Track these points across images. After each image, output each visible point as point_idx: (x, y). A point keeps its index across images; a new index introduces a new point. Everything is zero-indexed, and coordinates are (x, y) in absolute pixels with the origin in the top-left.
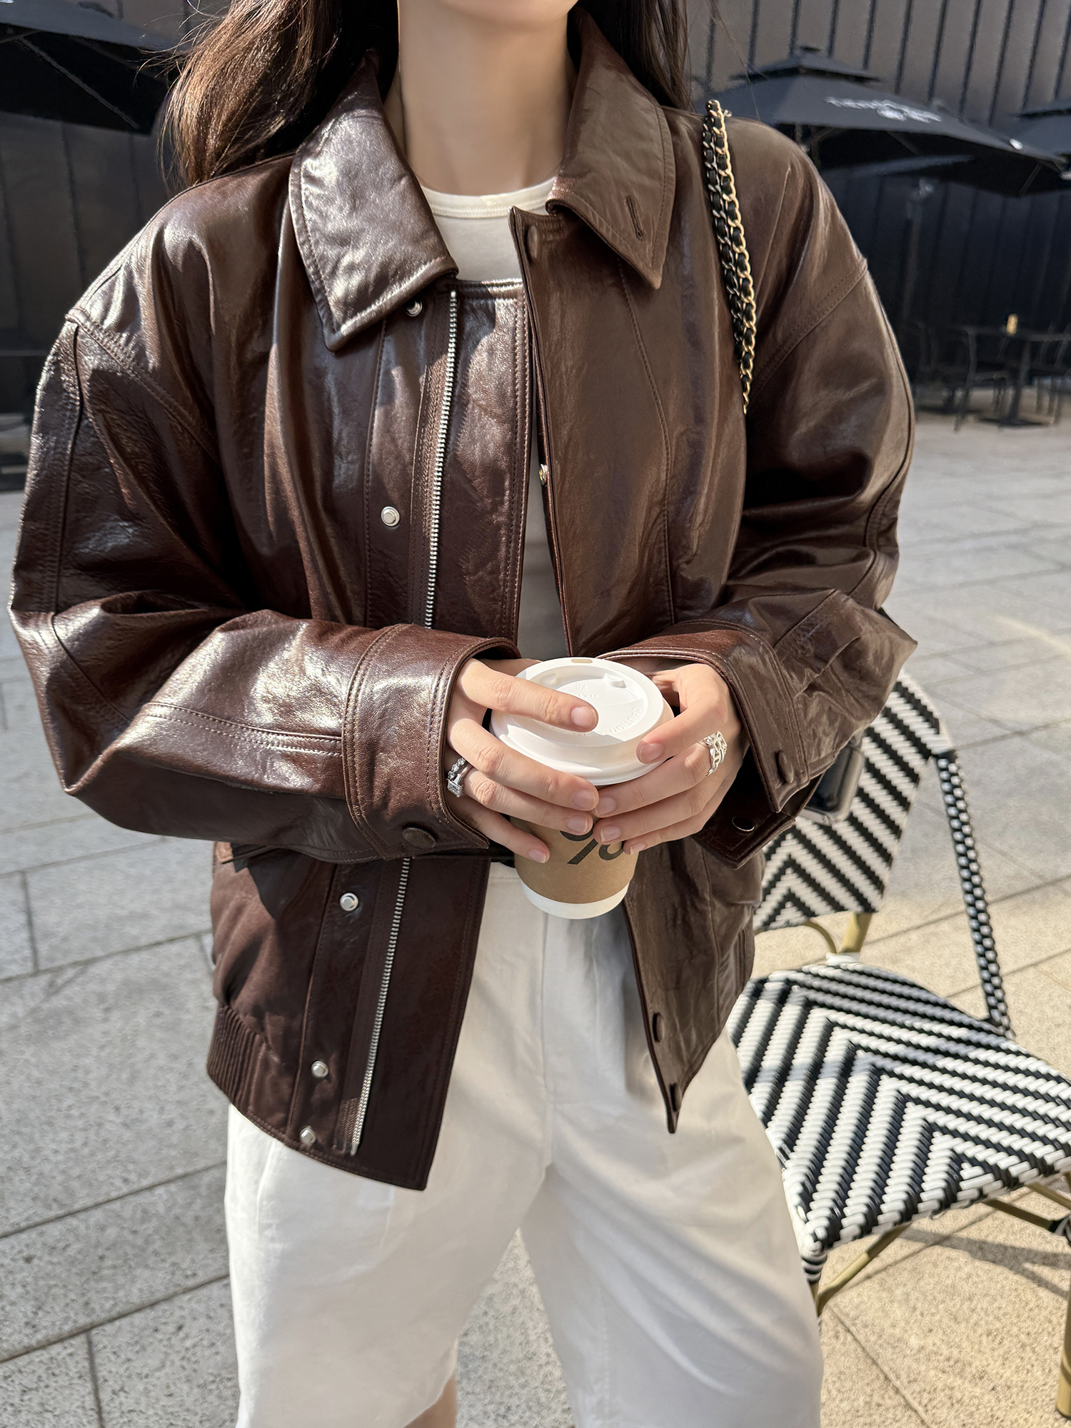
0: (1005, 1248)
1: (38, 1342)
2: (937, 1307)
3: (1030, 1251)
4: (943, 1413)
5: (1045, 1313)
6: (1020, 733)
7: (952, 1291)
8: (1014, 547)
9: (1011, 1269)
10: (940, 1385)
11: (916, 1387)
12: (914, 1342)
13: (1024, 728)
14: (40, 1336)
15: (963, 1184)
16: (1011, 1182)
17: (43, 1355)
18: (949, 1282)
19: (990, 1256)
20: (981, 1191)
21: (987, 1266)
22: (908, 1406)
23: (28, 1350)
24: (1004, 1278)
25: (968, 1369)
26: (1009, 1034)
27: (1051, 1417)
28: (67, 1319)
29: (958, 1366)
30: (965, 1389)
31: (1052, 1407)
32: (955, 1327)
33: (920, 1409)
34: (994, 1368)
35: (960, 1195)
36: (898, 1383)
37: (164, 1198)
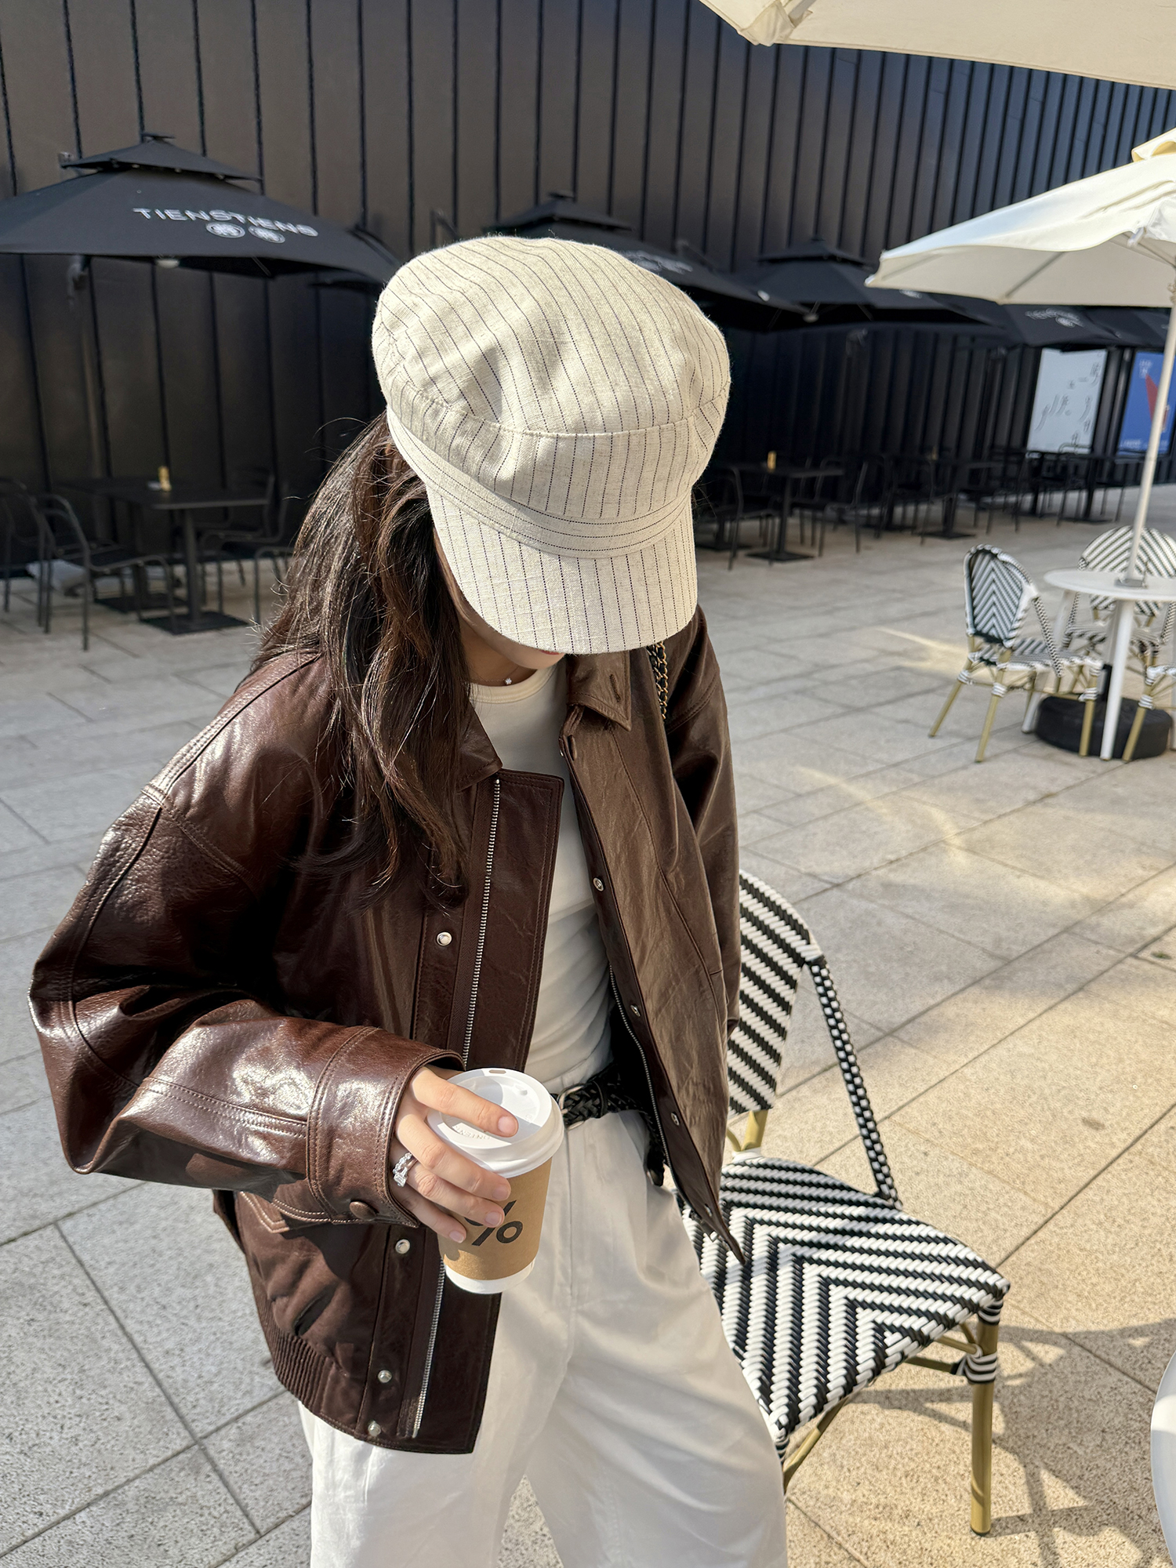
0: (908, 1393)
2: (860, 1460)
3: (928, 1391)
4: (881, 1557)
5: (949, 1445)
7: (870, 1442)
8: (802, 692)
9: (915, 1411)
10: (874, 1532)
11: (855, 1538)
12: (847, 1497)
13: (840, 881)
15: (888, 1351)
16: (924, 1340)
18: (867, 1435)
19: (896, 1403)
20: (902, 1353)
21: (895, 1413)
22: (852, 1558)
24: (911, 1421)
25: (895, 1512)
26: (898, 1205)
27: (968, 1539)
29: (886, 1511)
30: (895, 1530)
31: (968, 1529)
32: (878, 1475)
33: (862, 1558)
34: (917, 1504)
35: (888, 1361)
36: (840, 1539)
37: (88, 1523)
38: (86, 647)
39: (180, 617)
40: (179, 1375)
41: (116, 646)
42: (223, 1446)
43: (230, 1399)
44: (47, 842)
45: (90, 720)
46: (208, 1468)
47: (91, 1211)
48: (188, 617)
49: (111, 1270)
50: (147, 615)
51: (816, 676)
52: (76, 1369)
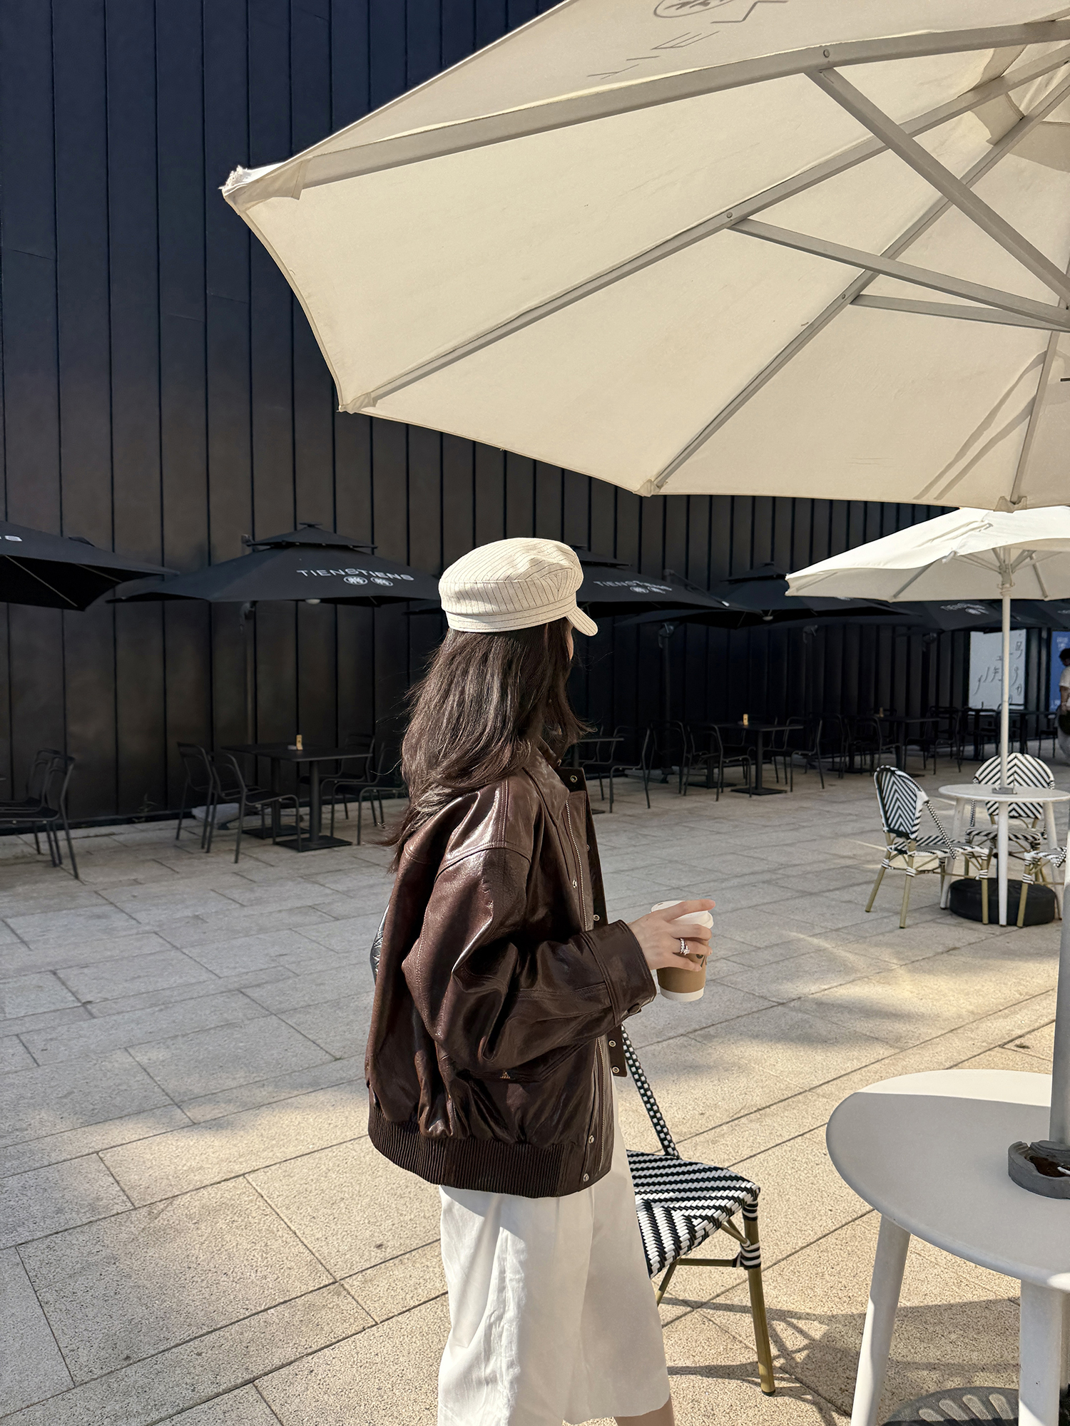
1: (223, 1390)
6: (783, 1004)
8: (768, 882)
13: (785, 1001)
14: (223, 1387)
17: (231, 1395)
23: (218, 1395)
28: (237, 1377)
37: (275, 1314)
38: (236, 862)
39: (304, 840)
40: (325, 1250)
41: (257, 859)
42: (354, 1284)
43: (357, 1262)
44: (220, 978)
45: (242, 905)
46: (344, 1293)
47: (266, 1170)
48: (309, 840)
49: (280, 1199)
50: (278, 840)
51: (780, 871)
52: (263, 1245)
